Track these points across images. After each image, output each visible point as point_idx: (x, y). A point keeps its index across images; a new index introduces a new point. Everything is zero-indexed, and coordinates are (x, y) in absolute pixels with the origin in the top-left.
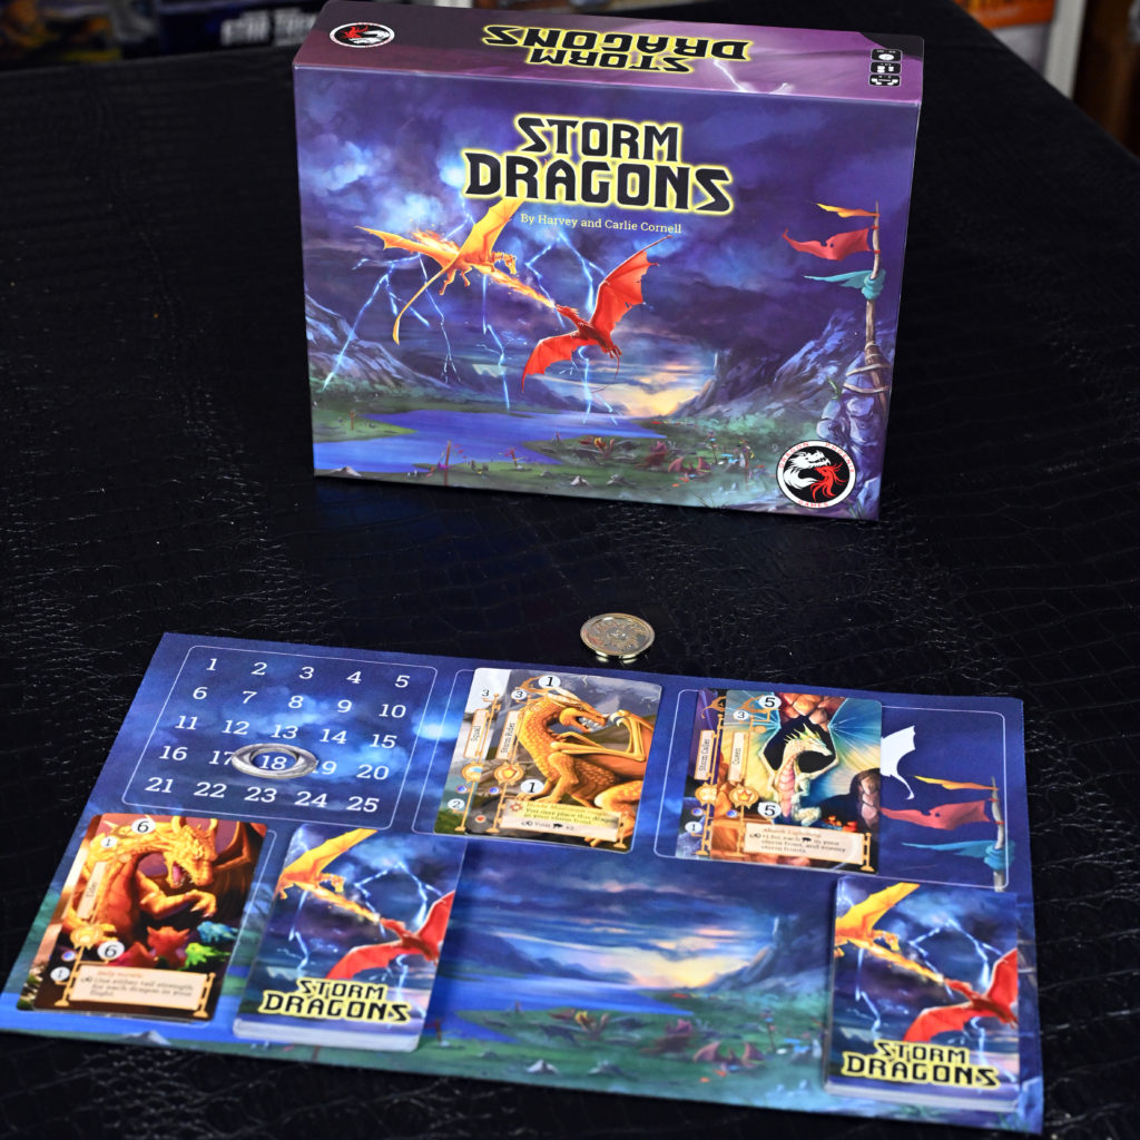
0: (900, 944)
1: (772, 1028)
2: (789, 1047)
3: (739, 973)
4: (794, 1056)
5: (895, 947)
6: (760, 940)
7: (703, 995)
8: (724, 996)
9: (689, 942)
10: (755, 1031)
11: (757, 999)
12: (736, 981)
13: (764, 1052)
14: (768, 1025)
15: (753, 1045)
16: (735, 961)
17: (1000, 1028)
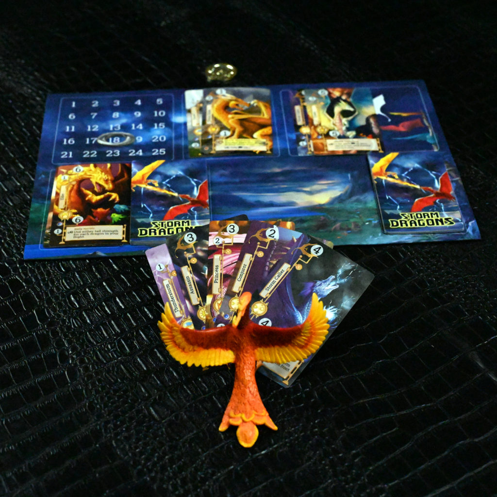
0: (398, 176)
1: (361, 215)
2: (370, 221)
3: (340, 197)
4: (373, 224)
5: (397, 177)
6: (345, 183)
7: (327, 207)
8: (337, 206)
9: (315, 187)
10: (354, 217)
11: (351, 205)
12: (340, 199)
13: (360, 224)
14: (358, 215)
15: (355, 223)
16: (337, 192)
17: (449, 202)
